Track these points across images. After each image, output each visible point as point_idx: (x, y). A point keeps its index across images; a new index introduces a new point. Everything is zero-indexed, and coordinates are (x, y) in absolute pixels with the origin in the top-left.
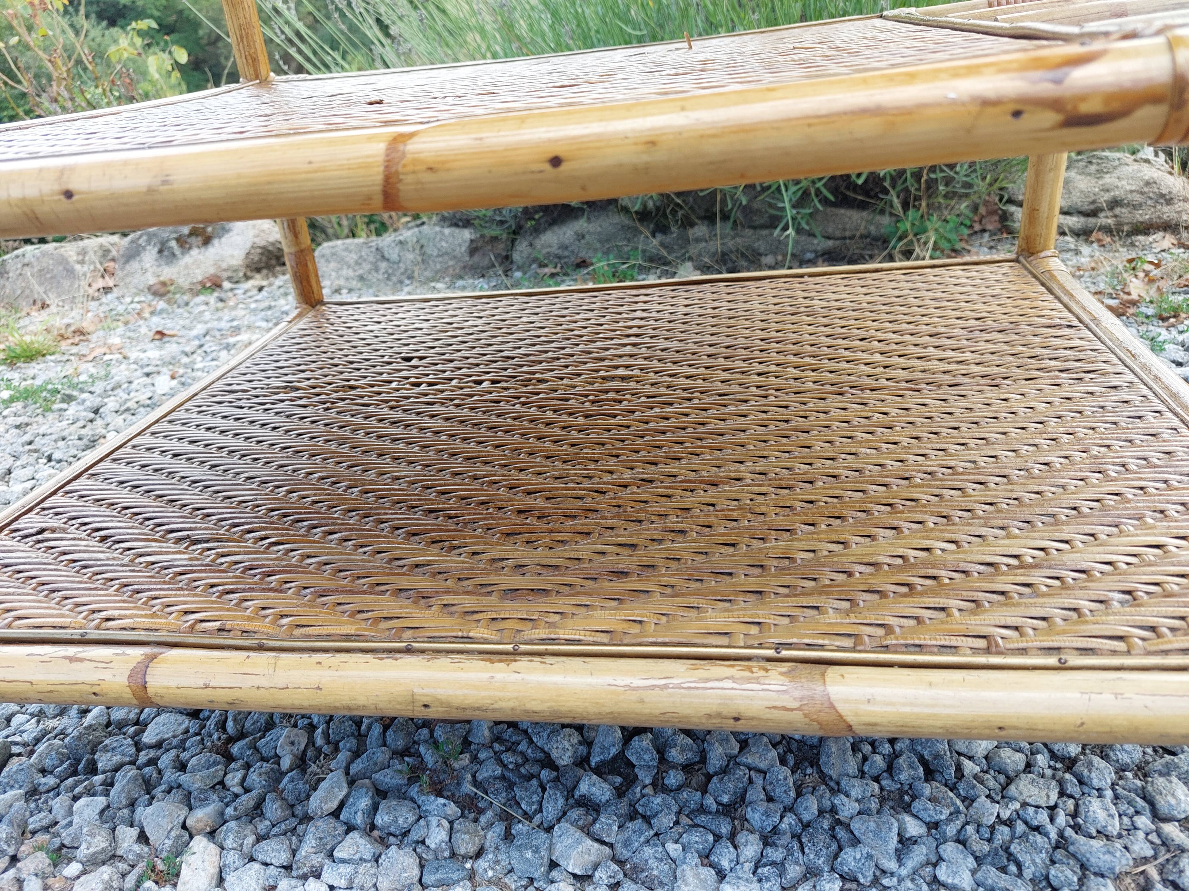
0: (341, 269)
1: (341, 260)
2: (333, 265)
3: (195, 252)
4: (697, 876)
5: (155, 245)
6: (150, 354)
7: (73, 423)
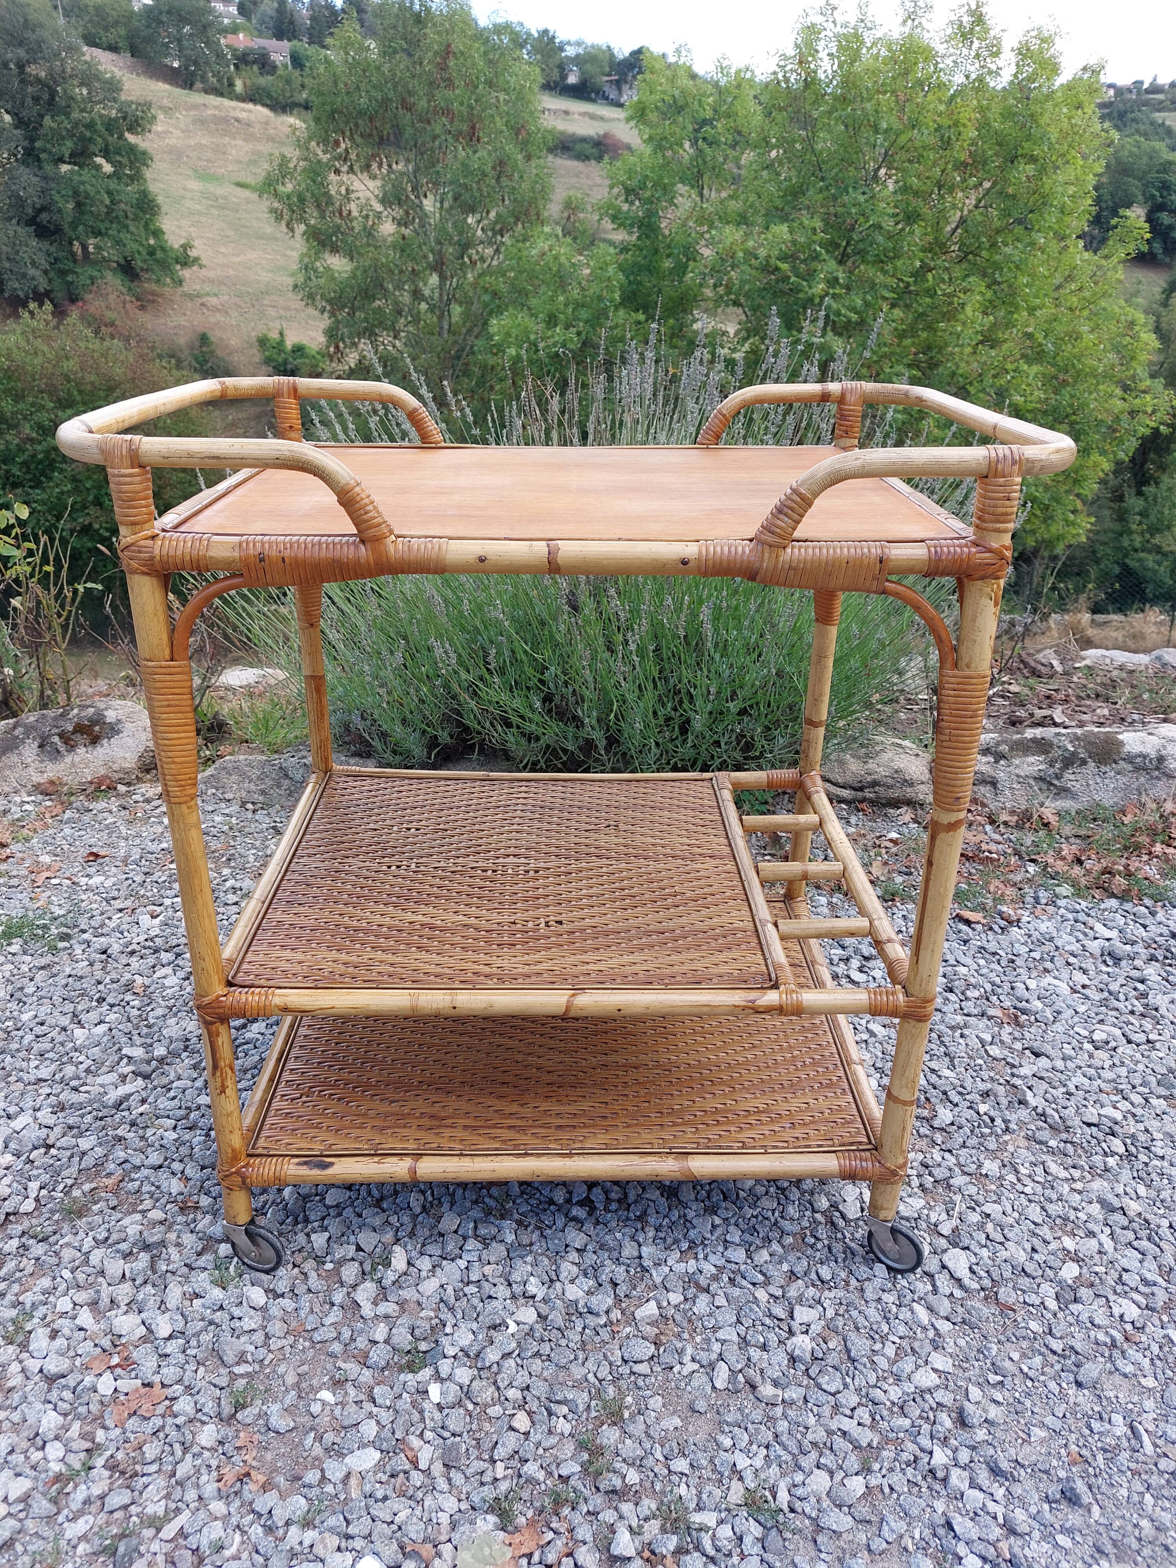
0: (243, 782)
1: (243, 775)
2: (234, 778)
3: (81, 750)
4: (630, 1246)
5: (34, 739)
6: (97, 880)
7: (91, 965)
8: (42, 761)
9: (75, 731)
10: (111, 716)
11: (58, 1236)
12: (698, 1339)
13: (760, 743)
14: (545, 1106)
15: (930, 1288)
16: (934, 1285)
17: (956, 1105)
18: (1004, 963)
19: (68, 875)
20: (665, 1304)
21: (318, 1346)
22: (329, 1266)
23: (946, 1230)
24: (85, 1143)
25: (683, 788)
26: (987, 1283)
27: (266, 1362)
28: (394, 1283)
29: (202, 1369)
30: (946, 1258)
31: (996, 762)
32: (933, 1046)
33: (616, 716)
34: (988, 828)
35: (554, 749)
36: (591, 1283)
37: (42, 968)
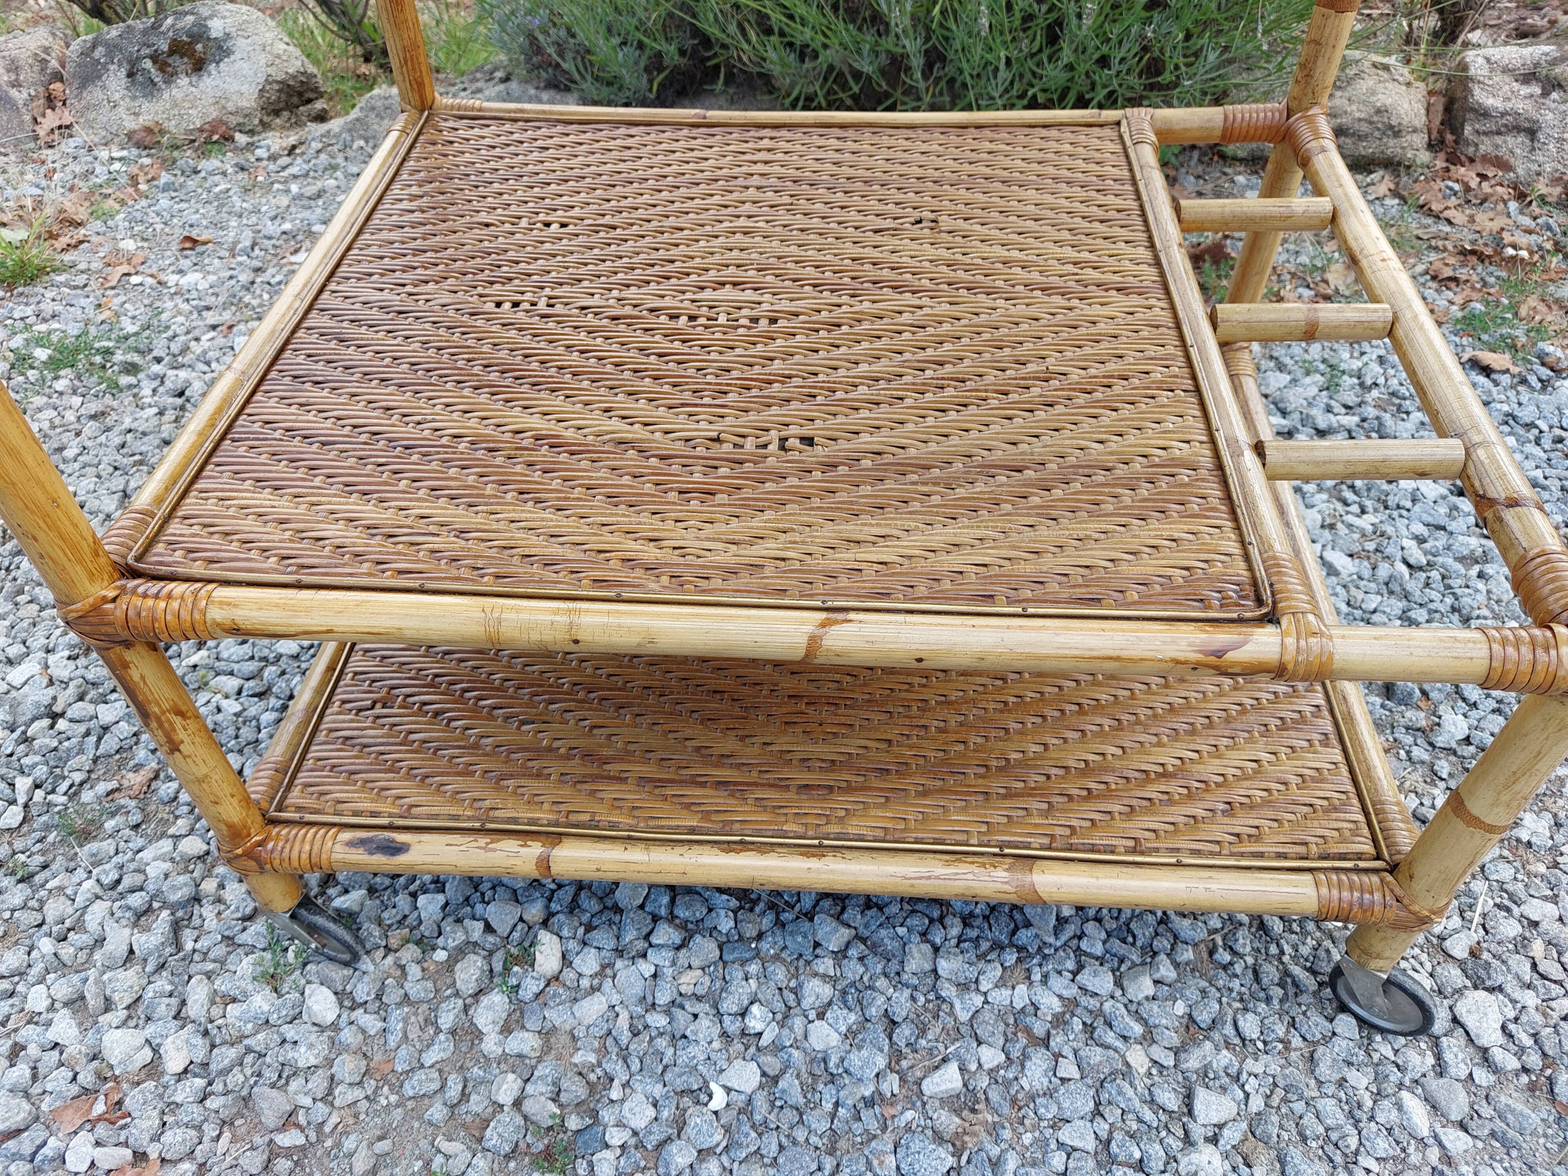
3: (183, 81)
4: (920, 951)
5: (120, 64)
6: (192, 278)
7: (161, 413)
8: (134, 98)
9: (172, 52)
10: (216, 27)
11: (47, 873)
12: (1027, 1139)
13: (1174, 58)
14: (782, 743)
15: (1430, 1060)
16: (1438, 1057)
17: (1474, 705)
18: (1547, 443)
19: (154, 270)
20: (973, 1067)
21: (410, 1104)
22: (441, 955)
23: (1459, 947)
24: (107, 714)
25: (1065, 141)
26: (1534, 1060)
27: (327, 1129)
28: (537, 996)
29: (227, 1136)
30: (1461, 1010)
31: (1545, 94)
32: (1435, 595)
33: (943, 12)
34: (1513, 206)
35: (841, 74)
36: (852, 1018)
37: (94, 417)
